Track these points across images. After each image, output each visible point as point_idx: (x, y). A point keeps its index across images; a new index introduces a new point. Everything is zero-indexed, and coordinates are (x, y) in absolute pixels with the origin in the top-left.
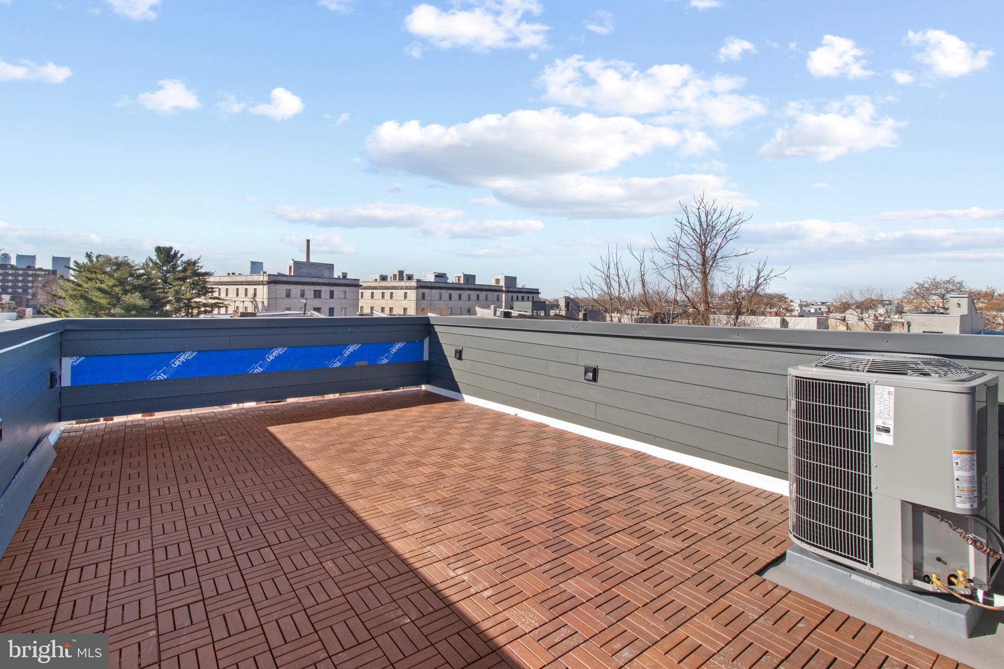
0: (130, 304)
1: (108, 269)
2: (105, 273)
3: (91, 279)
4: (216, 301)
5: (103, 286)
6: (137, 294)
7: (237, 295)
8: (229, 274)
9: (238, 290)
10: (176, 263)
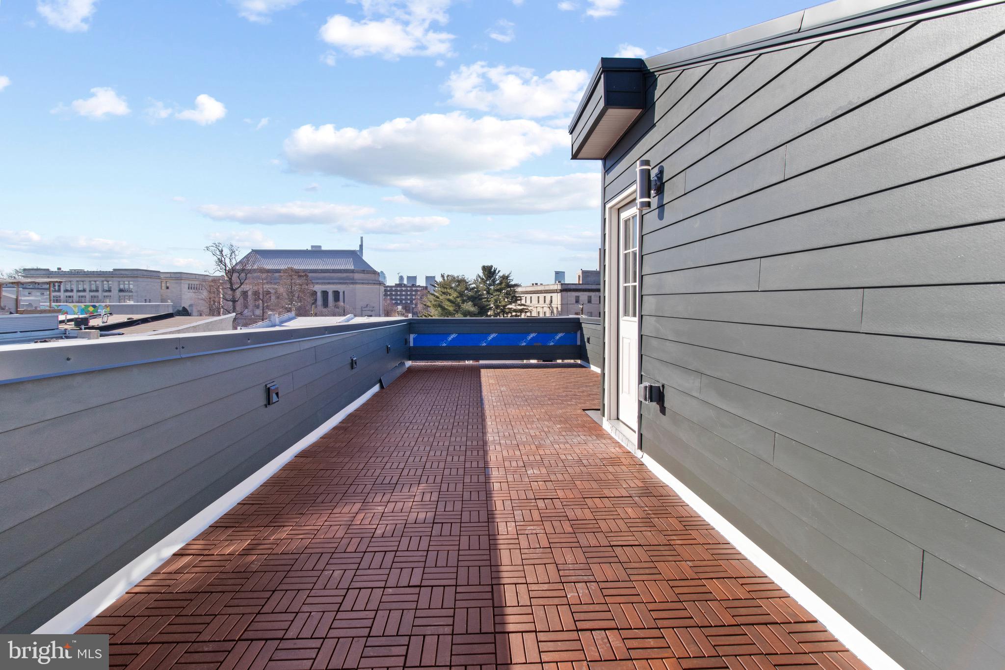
0: (466, 310)
1: (453, 285)
2: (451, 288)
3: (444, 293)
4: (522, 307)
5: (451, 298)
6: (470, 303)
7: (538, 302)
8: (533, 284)
9: (538, 297)
10: (494, 279)
